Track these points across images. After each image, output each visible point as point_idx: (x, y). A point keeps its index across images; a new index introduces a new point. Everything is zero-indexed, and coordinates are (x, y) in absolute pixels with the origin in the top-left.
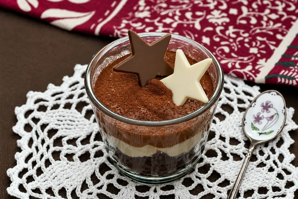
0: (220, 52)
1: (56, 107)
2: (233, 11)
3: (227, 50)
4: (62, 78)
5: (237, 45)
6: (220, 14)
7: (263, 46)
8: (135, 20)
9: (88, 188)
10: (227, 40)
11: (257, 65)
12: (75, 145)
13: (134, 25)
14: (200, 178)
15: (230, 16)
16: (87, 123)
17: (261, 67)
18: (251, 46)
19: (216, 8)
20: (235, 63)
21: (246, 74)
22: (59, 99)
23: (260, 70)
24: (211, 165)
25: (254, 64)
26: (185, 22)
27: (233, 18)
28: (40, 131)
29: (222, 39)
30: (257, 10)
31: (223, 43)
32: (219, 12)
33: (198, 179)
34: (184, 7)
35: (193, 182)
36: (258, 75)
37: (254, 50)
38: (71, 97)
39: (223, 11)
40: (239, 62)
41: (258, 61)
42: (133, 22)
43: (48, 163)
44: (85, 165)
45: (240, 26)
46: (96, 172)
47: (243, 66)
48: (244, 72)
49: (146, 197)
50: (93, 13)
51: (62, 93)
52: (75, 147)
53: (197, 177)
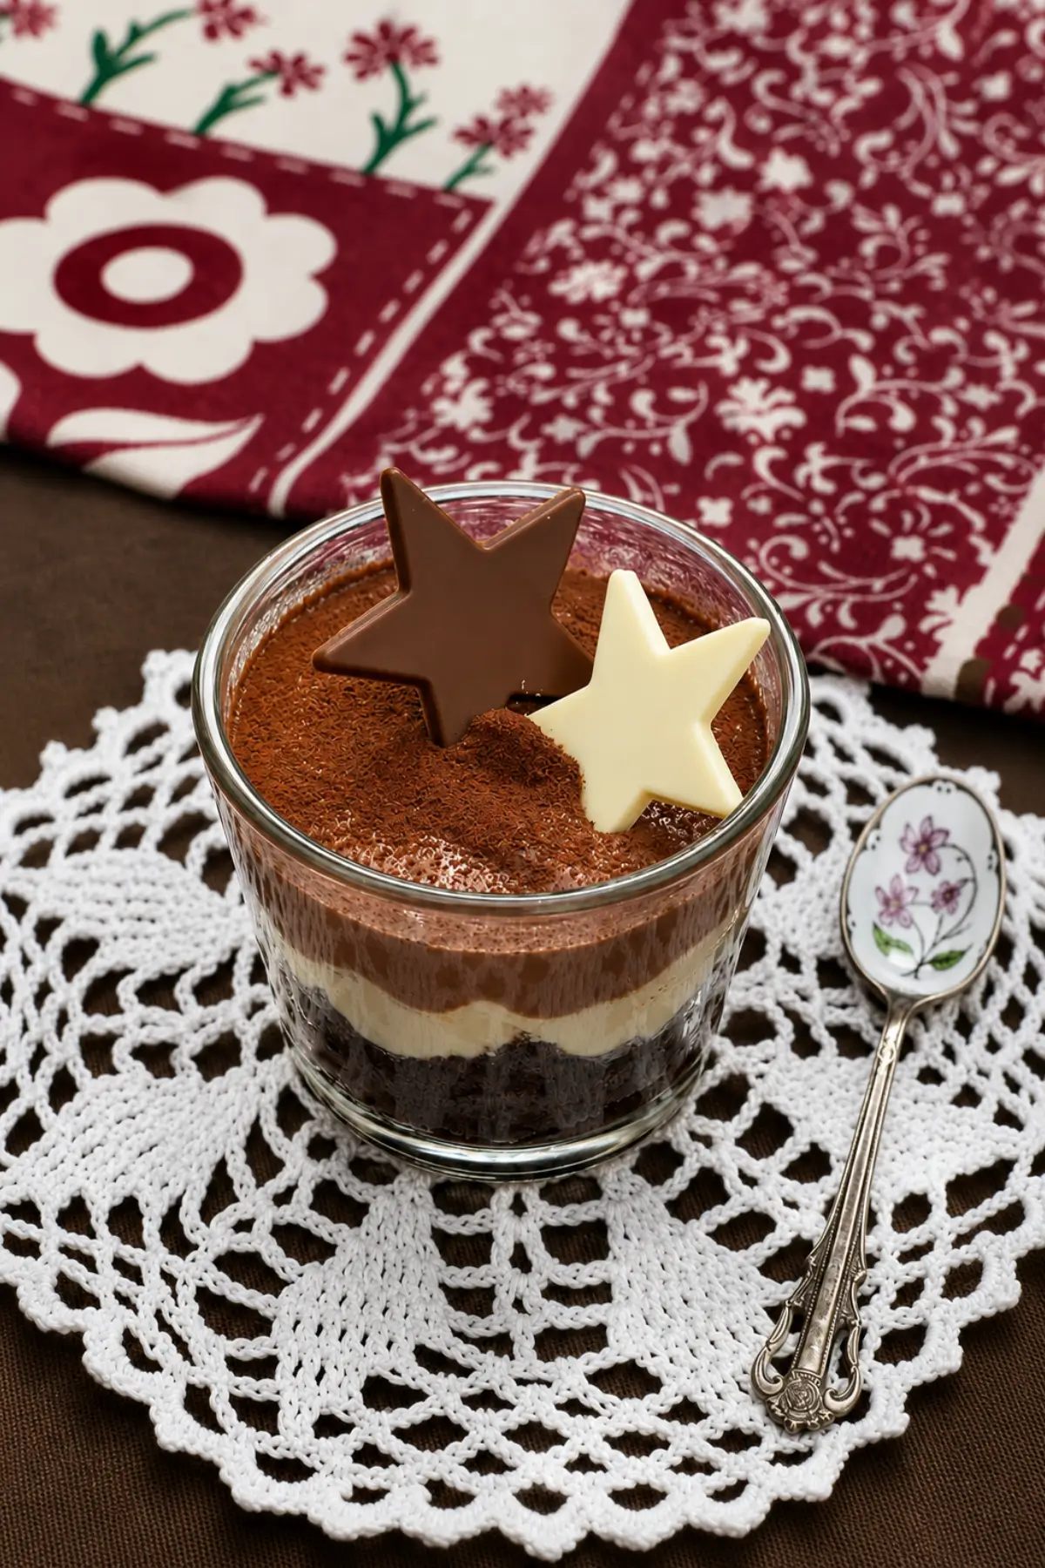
0: (774, 561)
1: (85, 842)
2: (819, 379)
3: (799, 549)
4: (93, 714)
5: (840, 528)
6: (766, 394)
7: (944, 529)
8: (429, 435)
9: (236, 1200)
10: (802, 508)
11: (927, 613)
12: (174, 1006)
13: (431, 456)
14: (708, 1141)
15: (808, 401)
16: (214, 909)
17: (941, 626)
18: (898, 530)
19: (748, 368)
20: (836, 604)
21: (882, 656)
22: (98, 808)
23: (939, 636)
24: (752, 1080)
25: (915, 609)
26: (630, 431)
27: (818, 409)
28: (33, 947)
29: (782, 504)
30: (912, 372)
31: (782, 521)
32: (763, 385)
33: (701, 1146)
34: (623, 370)
35: (679, 1159)
36: (929, 661)
37: (908, 548)
38: (142, 797)
39: (776, 381)
40: (851, 599)
41: (929, 598)
42: (424, 447)
43: (63, 1089)
44: (219, 1094)
45: (851, 444)
46: (262, 1122)
47: (869, 618)
48: (873, 648)
49: (478, 1236)
50: (256, 423)
51: (101, 780)
52: (173, 1014)
53: (694, 1136)
